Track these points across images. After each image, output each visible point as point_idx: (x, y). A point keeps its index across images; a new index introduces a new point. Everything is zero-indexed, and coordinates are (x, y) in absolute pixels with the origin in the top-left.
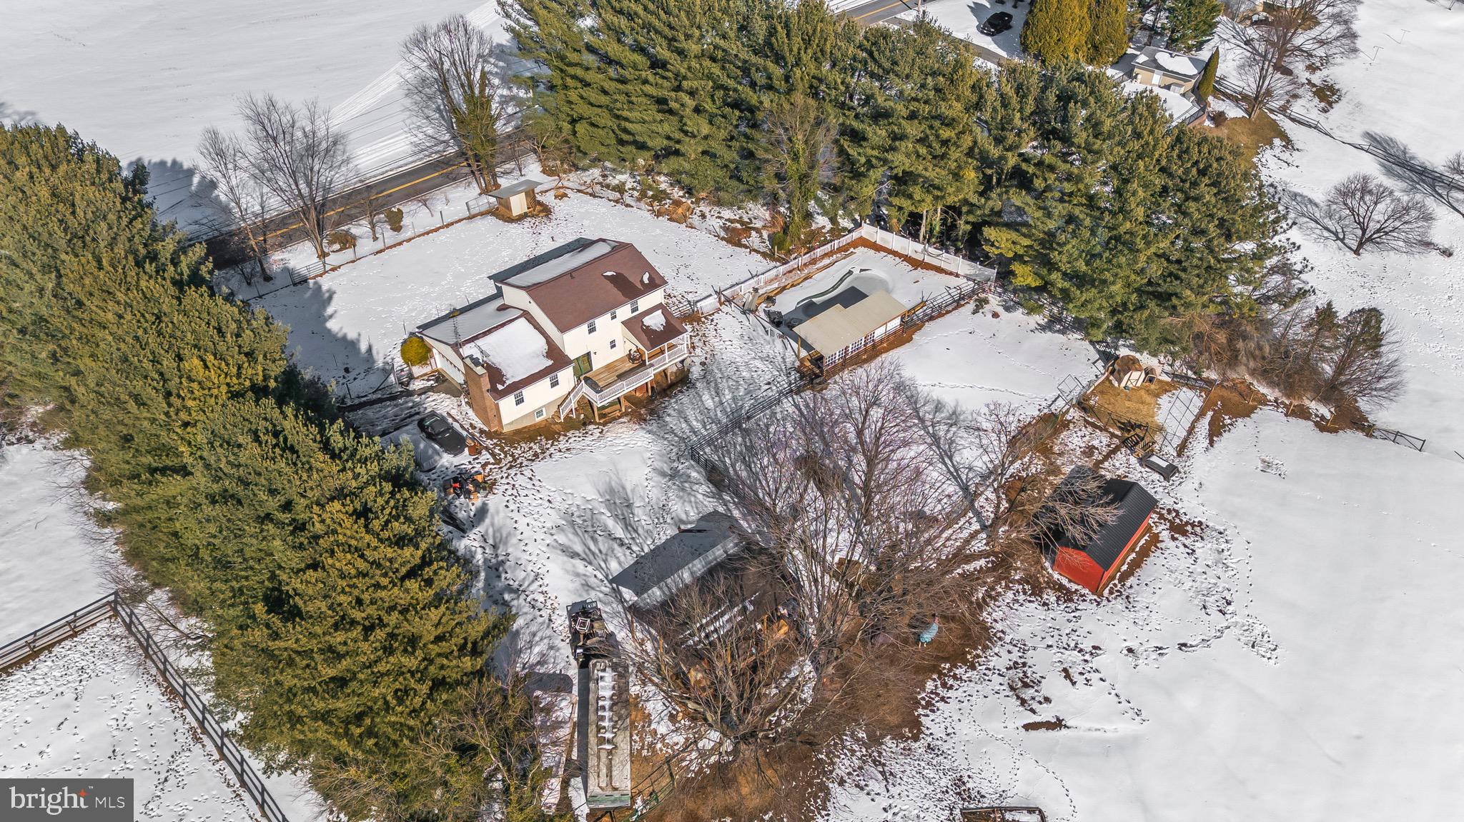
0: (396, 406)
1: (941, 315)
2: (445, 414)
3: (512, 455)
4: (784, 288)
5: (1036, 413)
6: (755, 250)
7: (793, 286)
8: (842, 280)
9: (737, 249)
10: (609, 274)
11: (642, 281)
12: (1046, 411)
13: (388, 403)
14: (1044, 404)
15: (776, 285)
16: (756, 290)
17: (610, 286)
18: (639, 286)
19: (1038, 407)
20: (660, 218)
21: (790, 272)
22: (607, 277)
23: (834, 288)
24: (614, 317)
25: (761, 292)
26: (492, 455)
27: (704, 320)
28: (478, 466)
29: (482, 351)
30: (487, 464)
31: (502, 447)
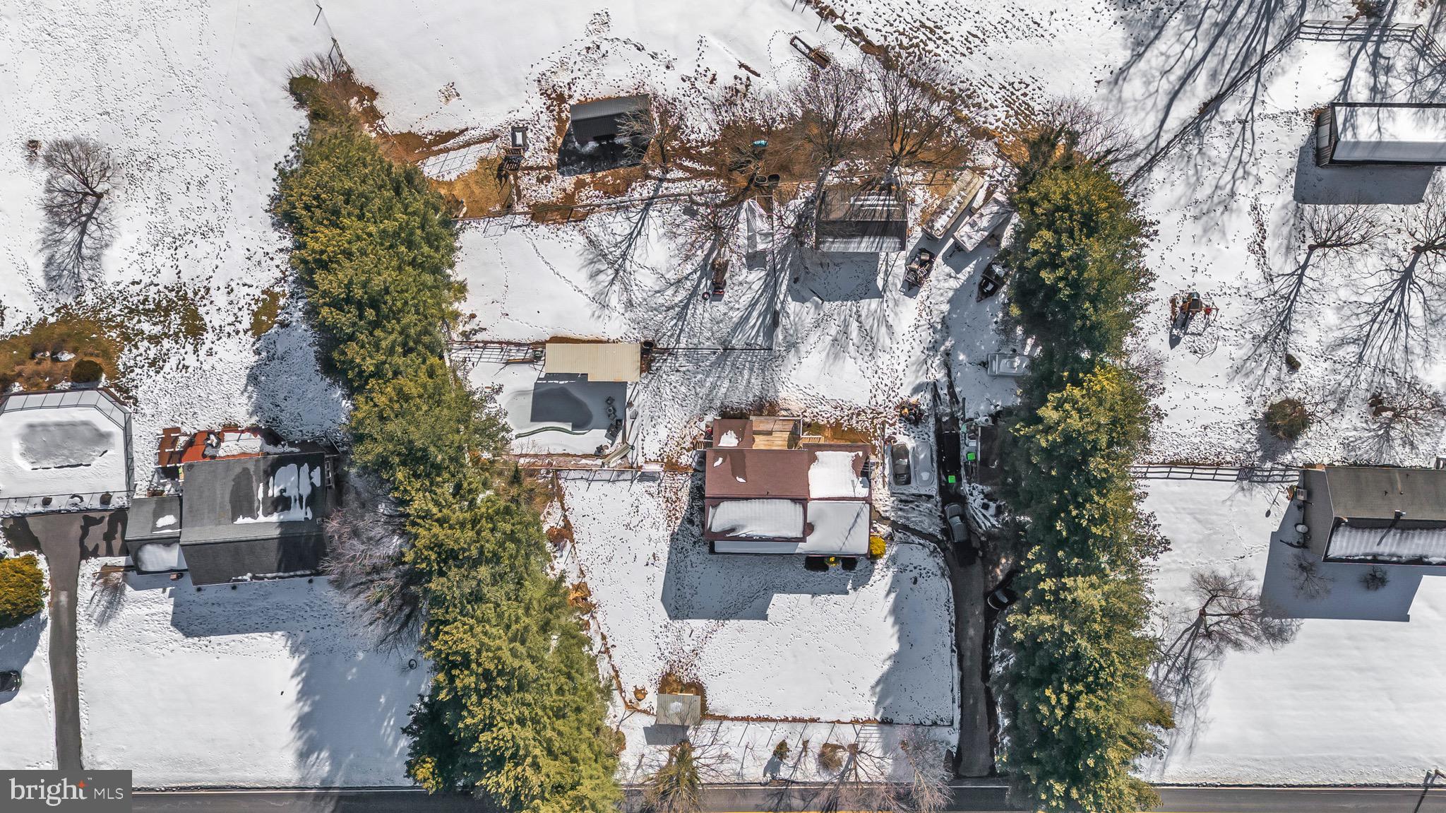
0: (908, 519)
1: (508, 343)
2: (886, 488)
3: (872, 422)
5: (542, 227)
6: (563, 508)
7: (568, 456)
8: (533, 433)
9: (572, 522)
10: (741, 480)
11: (724, 461)
12: (534, 224)
13: (911, 526)
14: (528, 230)
18: (728, 459)
19: (535, 230)
20: (594, 599)
23: (546, 429)
25: (600, 461)
26: (884, 431)
27: (665, 460)
28: (897, 427)
29: (854, 487)
30: (891, 425)
31: (874, 432)
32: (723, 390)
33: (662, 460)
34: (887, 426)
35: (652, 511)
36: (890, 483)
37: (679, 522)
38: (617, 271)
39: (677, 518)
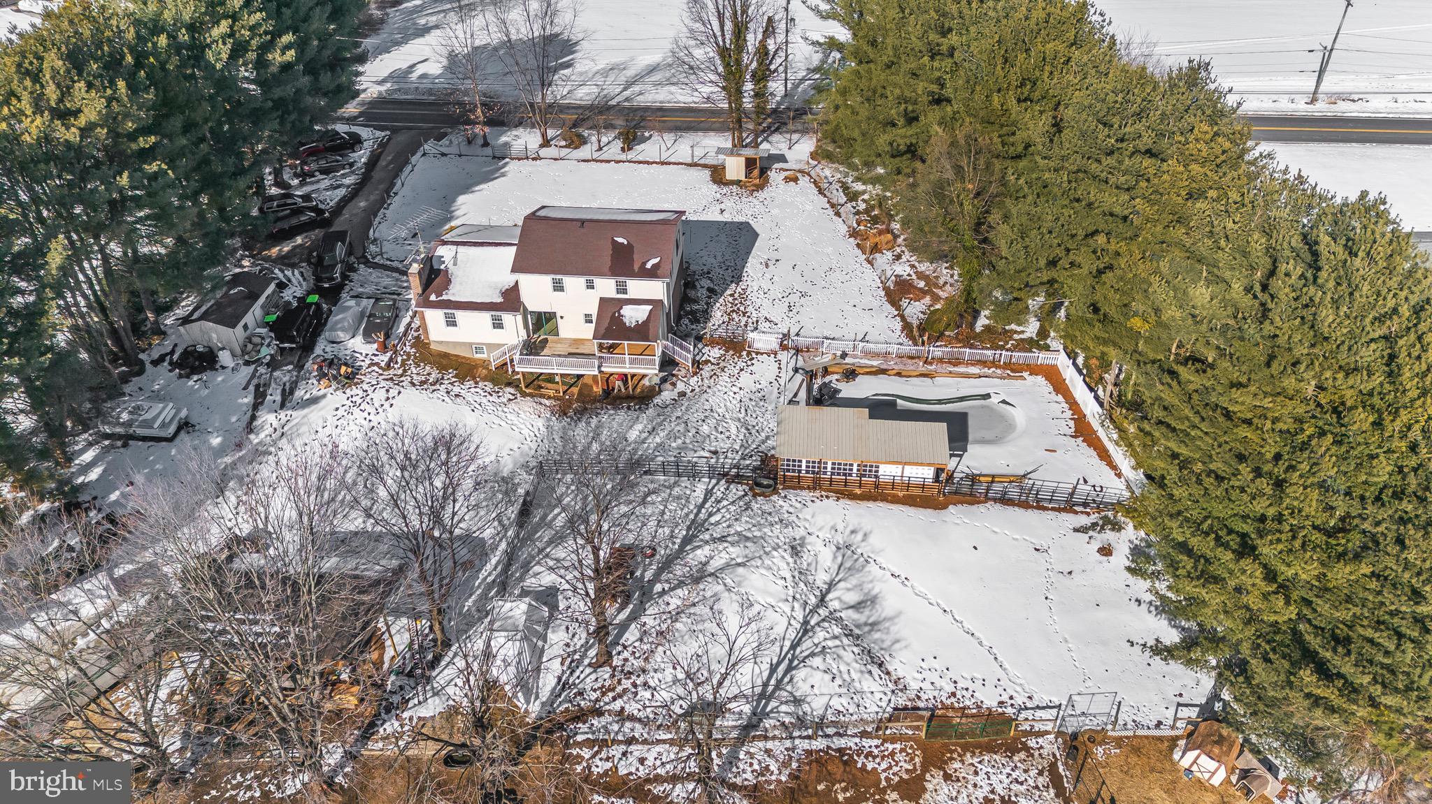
4: (883, 371)
6: (903, 316)
7: (899, 374)
8: (962, 399)
9: (888, 308)
10: (620, 240)
11: (644, 263)
12: (1010, 711)
14: (1019, 700)
15: (875, 363)
16: (844, 355)
17: (609, 251)
18: (636, 267)
20: (852, 240)
21: (912, 358)
22: (614, 242)
23: (940, 402)
24: (590, 286)
25: (848, 360)
26: (391, 360)
27: (744, 353)
28: (368, 362)
29: (455, 257)
30: (377, 364)
31: (408, 359)
32: (639, 427)
33: (749, 353)
34: (383, 364)
35: (767, 303)
36: (407, 310)
37: (729, 292)
38: (822, 601)
39: (732, 295)
